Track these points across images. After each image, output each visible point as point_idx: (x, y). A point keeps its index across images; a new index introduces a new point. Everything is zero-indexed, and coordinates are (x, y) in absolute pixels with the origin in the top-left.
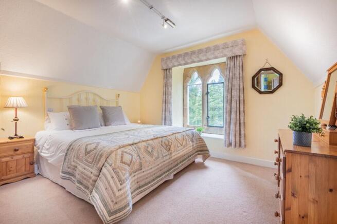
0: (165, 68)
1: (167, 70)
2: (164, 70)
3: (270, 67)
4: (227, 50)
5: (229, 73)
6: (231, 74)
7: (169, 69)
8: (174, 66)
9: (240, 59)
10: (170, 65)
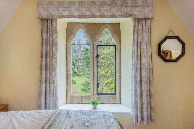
0: (45, 17)
1: (47, 20)
2: (42, 20)
3: (174, 35)
4: (137, 9)
5: (138, 36)
6: (139, 39)
7: (52, 20)
8: (62, 17)
9: (148, 22)
10: (56, 14)
